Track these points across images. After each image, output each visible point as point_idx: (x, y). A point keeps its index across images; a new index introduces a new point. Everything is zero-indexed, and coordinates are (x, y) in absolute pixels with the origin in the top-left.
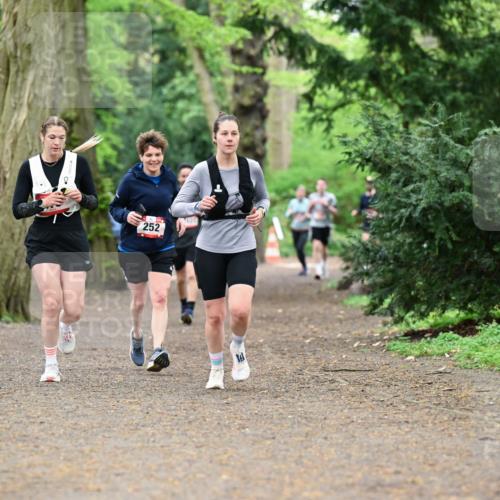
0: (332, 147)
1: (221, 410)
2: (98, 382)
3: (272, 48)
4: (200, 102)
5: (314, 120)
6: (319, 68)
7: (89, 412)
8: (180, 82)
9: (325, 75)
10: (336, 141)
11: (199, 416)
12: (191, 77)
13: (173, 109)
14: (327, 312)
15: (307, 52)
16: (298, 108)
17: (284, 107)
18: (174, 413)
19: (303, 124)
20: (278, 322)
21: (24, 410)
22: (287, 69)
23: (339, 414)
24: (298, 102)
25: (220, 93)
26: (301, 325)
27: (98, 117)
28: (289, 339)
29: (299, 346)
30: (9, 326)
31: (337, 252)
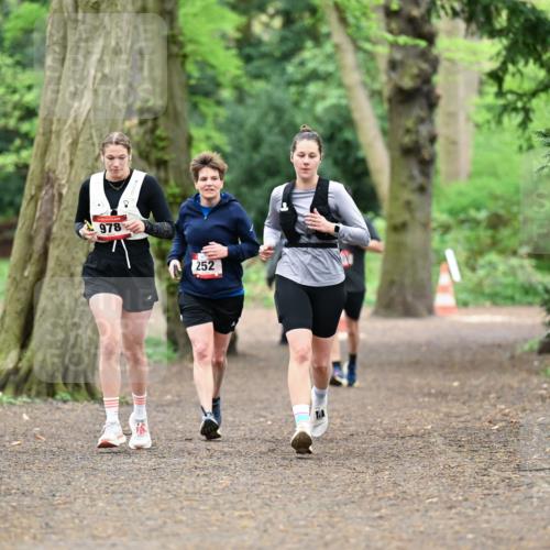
0: (531, 147)
1: (371, 526)
2: (194, 487)
3: (443, 7)
4: (341, 85)
5: (505, 109)
6: (511, 35)
7: (183, 530)
8: (311, 56)
9: (521, 45)
10: (537, 140)
11: (340, 535)
12: (328, 48)
13: (302, 94)
14: (524, 385)
15: (494, 13)
16: (481, 93)
17: (462, 92)
18: (303, 530)
19: (488, 116)
20: (453, 400)
21: (88, 526)
22: (466, 36)
23: (541, 532)
24: (482, 83)
25: (368, 72)
26: (486, 405)
27: (195, 106)
28: (469, 425)
29: (482, 435)
30: (66, 406)
31: (538, 300)
